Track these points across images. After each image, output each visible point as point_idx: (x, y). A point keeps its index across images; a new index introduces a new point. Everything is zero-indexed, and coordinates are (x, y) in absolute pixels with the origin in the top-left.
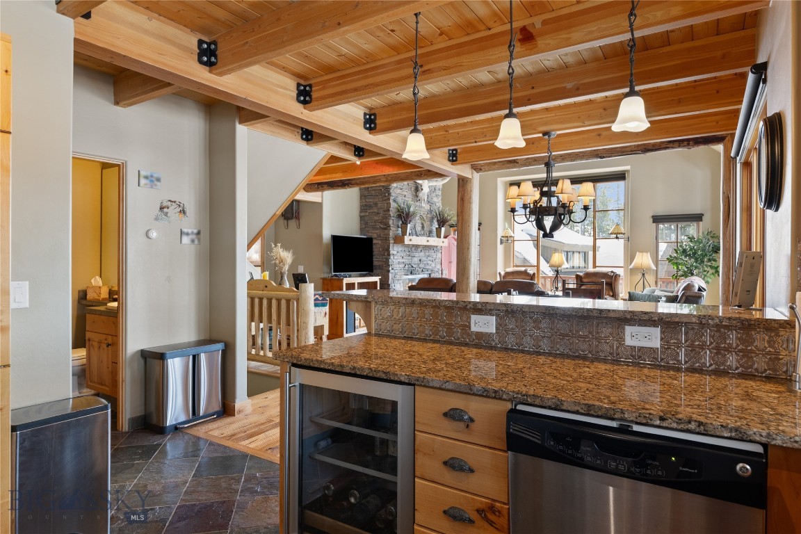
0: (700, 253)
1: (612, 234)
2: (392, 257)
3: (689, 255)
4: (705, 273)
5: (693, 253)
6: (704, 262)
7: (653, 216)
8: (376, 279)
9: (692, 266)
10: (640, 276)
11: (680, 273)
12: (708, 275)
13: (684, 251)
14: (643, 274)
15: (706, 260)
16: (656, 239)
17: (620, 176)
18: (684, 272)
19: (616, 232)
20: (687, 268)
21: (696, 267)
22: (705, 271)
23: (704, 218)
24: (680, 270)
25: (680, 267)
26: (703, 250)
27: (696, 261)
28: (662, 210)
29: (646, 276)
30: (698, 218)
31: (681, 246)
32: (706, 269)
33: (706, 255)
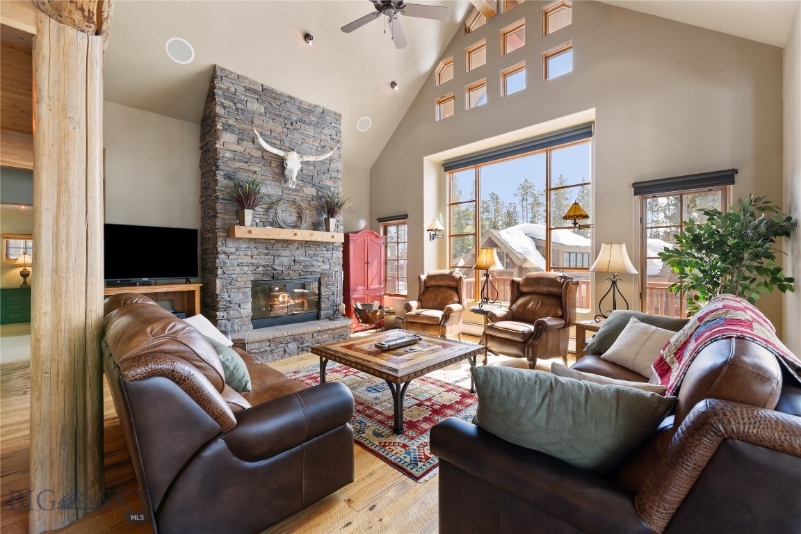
0: (731, 242)
1: (565, 218)
2: (222, 257)
3: (708, 247)
4: (747, 282)
5: (716, 242)
6: (742, 259)
7: (634, 184)
8: (195, 287)
9: (713, 267)
10: (608, 284)
11: (687, 281)
12: (753, 286)
13: (696, 240)
14: (614, 283)
15: (746, 255)
16: (642, 222)
17: (584, 131)
18: (697, 279)
19: (572, 214)
20: (703, 271)
21: (724, 271)
22: (745, 278)
23: (737, 177)
24: (687, 275)
25: (687, 270)
26: (741, 236)
27: (724, 257)
28: (650, 172)
29: (619, 284)
30: (724, 178)
31: (688, 230)
32: (747, 274)
33: (748, 246)
